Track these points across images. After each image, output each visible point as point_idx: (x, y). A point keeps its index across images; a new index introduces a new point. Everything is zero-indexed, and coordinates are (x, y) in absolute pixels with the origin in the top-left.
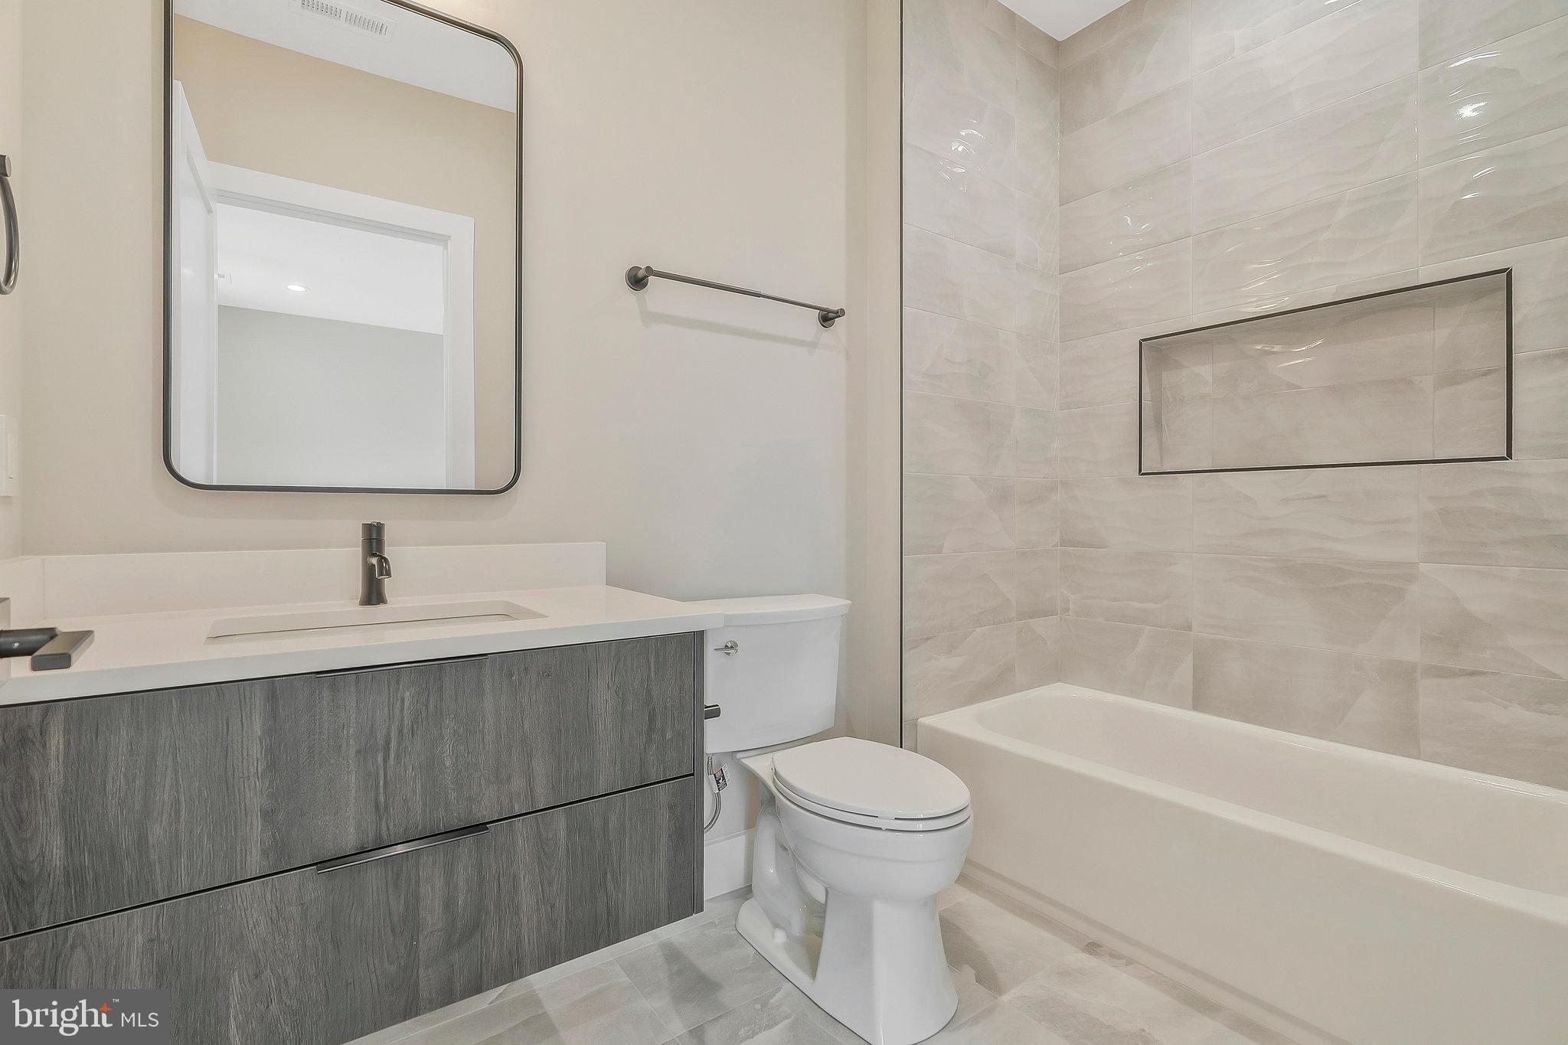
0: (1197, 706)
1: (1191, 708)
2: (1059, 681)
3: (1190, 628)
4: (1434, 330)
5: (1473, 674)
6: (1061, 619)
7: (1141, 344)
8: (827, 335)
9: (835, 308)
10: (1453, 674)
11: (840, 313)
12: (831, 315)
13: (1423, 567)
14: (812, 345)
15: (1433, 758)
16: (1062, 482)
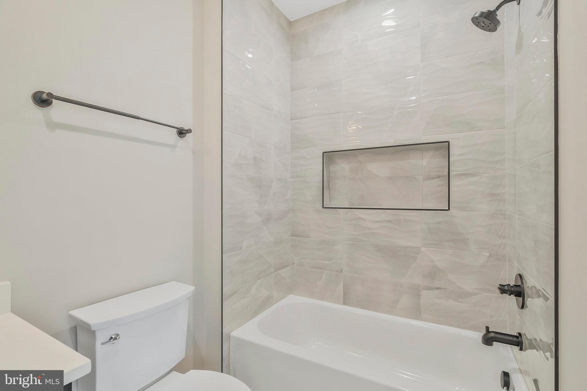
0: (345, 303)
1: (343, 304)
2: (291, 294)
3: (342, 272)
4: (423, 159)
5: (438, 288)
6: (291, 267)
7: (323, 154)
8: (182, 142)
9: (186, 128)
10: (432, 289)
11: (189, 131)
12: (184, 132)
13: (423, 249)
14: (173, 147)
15: (425, 320)
16: (291, 209)
